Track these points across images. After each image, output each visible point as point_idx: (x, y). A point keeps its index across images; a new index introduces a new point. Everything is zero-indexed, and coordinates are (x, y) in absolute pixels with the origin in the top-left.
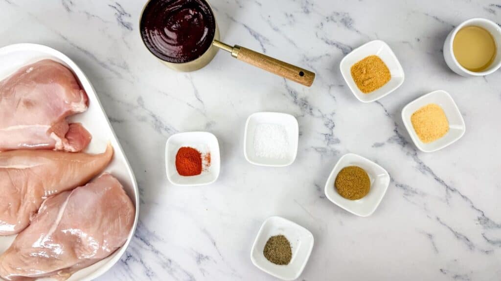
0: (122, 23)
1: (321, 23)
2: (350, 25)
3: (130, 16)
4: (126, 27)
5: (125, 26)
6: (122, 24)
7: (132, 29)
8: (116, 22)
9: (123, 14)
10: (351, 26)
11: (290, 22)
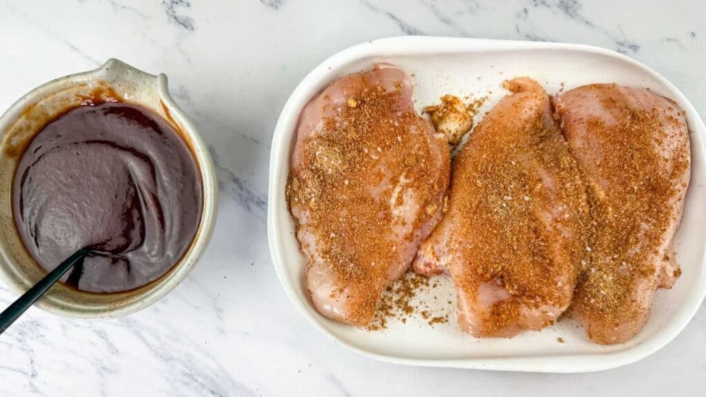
0: (175, 18)
1: (525, 10)
2: (574, 11)
3: (188, 5)
4: (183, 24)
5: (180, 23)
6: (174, 20)
7: (193, 29)
8: (165, 17)
9: (177, 3)
10: (577, 15)
11: (471, 8)
